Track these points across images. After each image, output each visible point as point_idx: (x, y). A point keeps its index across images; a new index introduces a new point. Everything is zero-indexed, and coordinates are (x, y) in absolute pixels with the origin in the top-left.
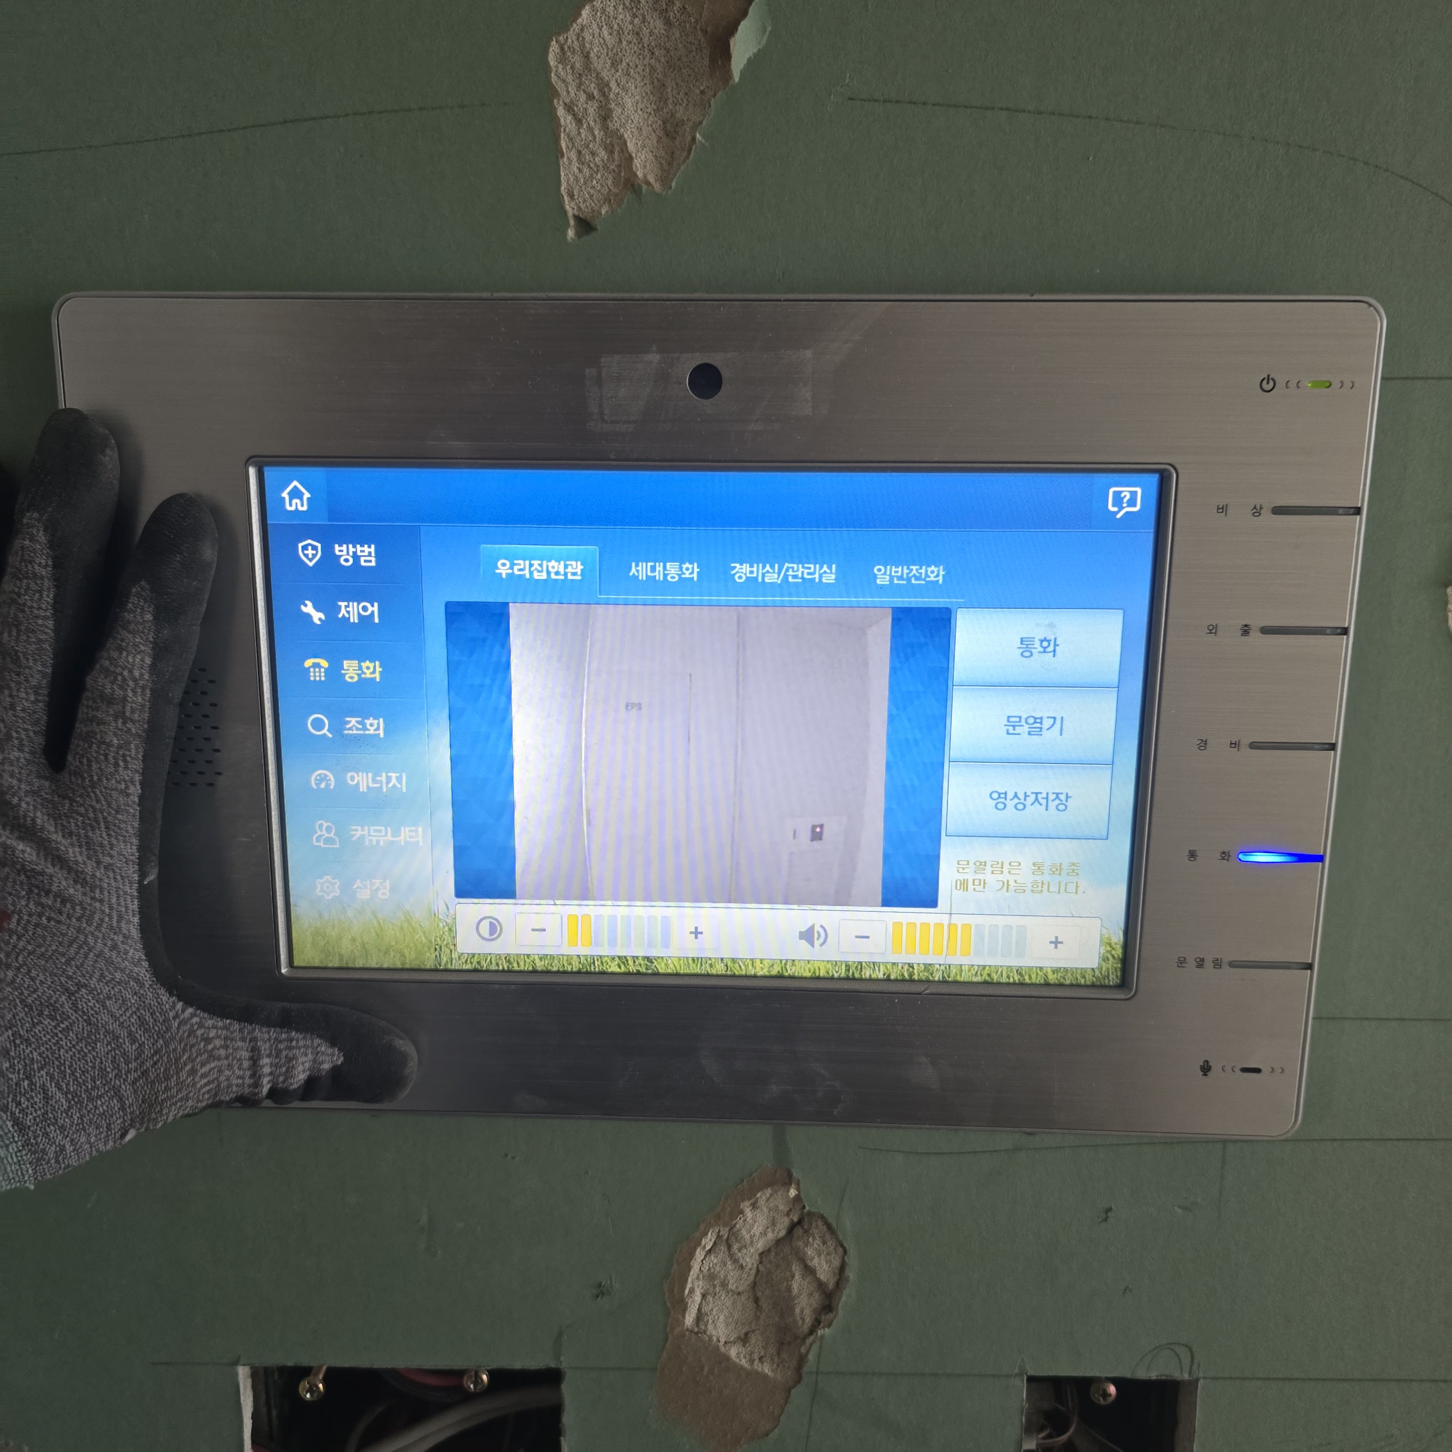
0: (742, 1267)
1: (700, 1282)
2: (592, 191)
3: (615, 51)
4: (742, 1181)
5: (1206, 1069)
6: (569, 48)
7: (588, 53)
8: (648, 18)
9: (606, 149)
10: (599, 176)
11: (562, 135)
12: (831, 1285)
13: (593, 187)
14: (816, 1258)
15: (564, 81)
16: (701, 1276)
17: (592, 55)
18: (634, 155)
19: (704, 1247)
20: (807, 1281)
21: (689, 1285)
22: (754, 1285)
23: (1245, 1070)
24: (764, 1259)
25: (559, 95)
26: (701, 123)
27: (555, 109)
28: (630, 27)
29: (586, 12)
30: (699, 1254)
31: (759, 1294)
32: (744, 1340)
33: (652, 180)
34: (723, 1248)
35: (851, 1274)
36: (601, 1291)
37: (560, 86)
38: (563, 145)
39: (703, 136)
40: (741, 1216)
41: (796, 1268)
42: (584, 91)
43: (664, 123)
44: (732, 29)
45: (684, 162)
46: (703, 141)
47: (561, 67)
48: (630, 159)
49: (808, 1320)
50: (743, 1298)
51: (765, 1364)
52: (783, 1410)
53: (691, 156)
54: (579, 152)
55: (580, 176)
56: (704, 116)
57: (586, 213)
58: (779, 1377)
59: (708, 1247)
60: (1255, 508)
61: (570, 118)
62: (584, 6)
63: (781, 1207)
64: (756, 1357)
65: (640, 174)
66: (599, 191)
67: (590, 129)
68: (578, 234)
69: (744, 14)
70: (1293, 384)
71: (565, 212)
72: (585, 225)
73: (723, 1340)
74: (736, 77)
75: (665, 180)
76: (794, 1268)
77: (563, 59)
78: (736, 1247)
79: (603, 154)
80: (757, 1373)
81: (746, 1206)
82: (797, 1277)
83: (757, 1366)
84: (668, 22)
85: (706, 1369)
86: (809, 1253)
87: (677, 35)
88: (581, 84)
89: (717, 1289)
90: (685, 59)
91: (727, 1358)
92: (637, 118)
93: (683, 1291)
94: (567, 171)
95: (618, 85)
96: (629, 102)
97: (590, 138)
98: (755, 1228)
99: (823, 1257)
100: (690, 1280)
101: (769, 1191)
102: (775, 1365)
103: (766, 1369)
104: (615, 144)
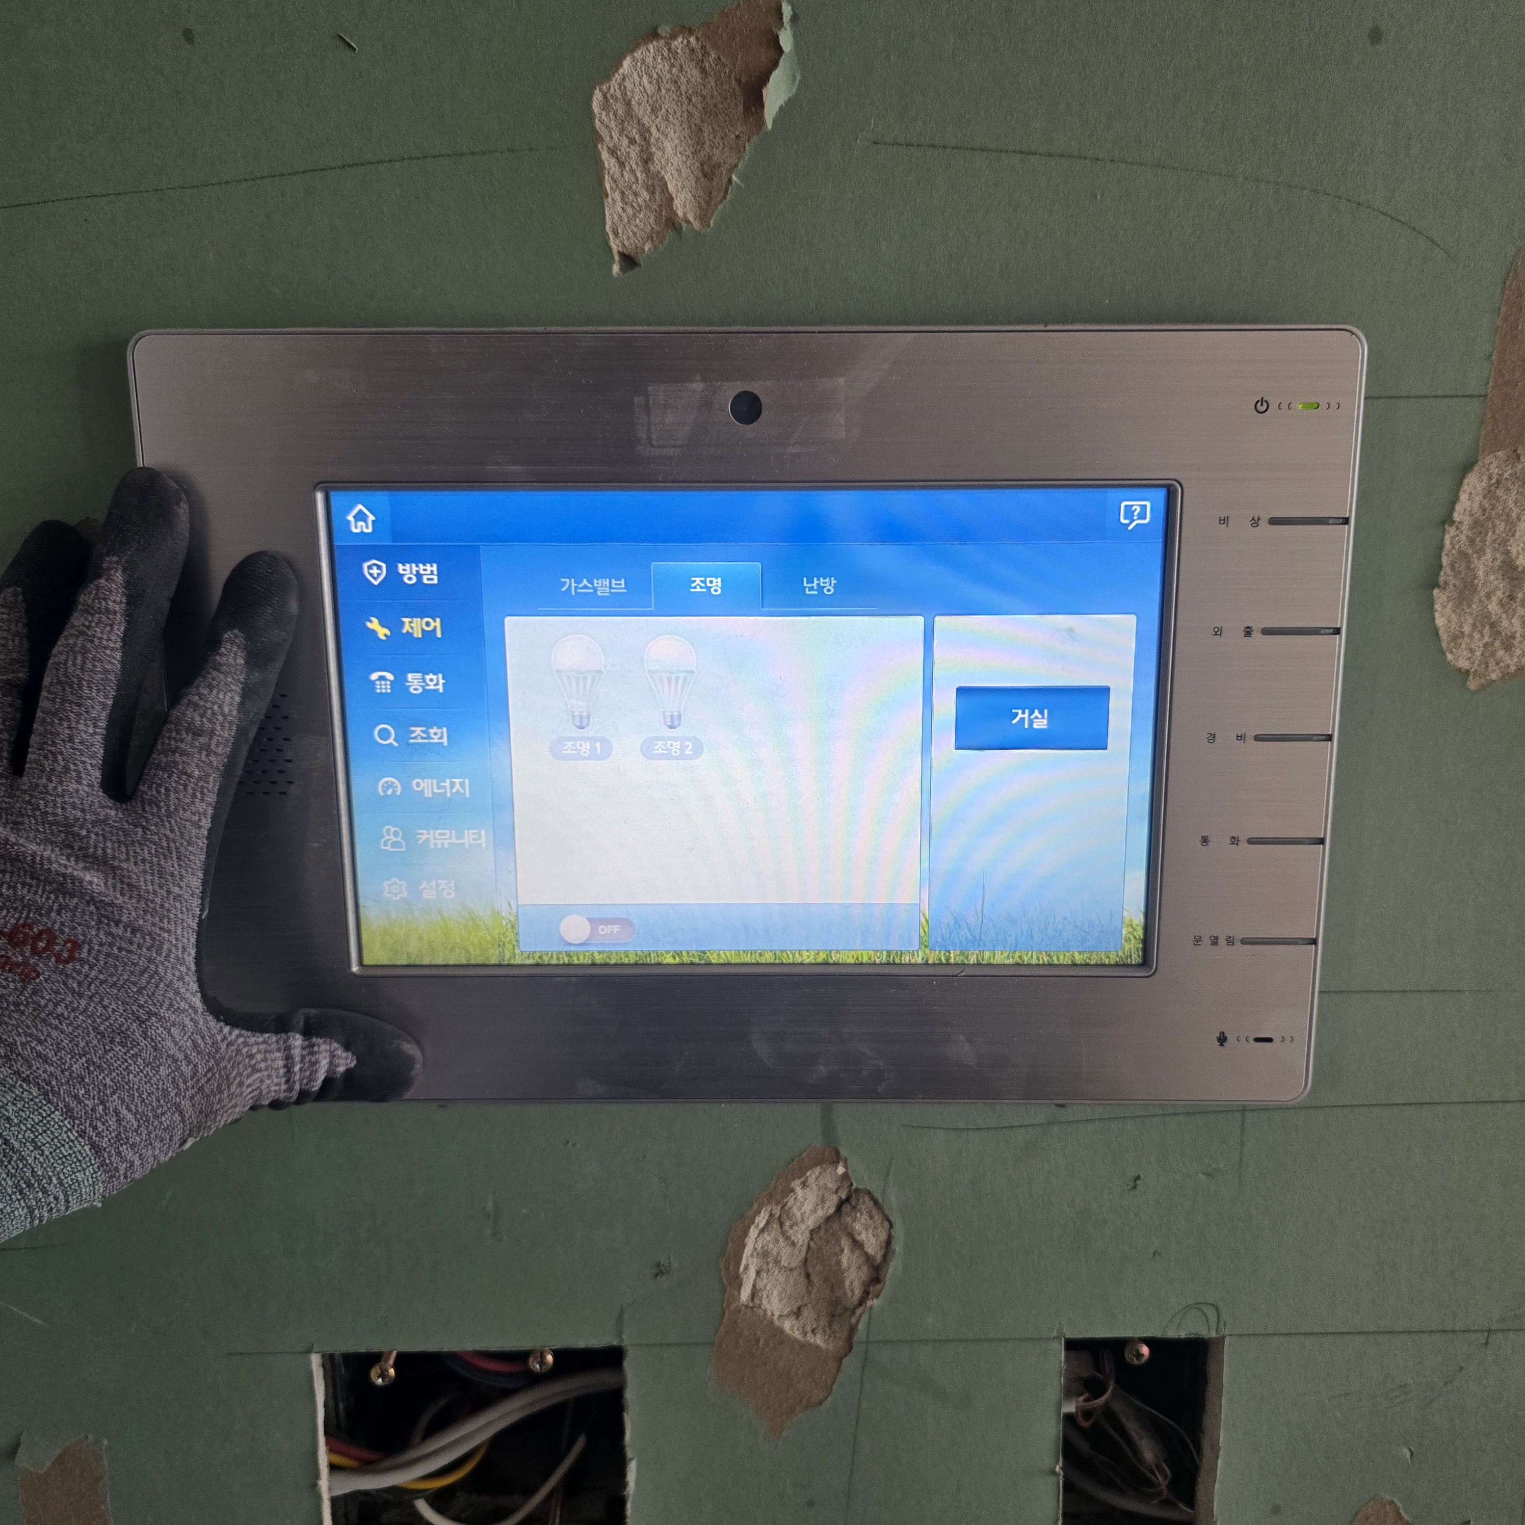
0: (793, 1244)
1: (755, 1259)
2: (635, 230)
3: (654, 98)
4: (793, 1161)
5: (1222, 1040)
6: (612, 96)
7: (630, 101)
8: (685, 68)
9: (647, 190)
10: (642, 215)
11: (607, 177)
12: (879, 1259)
13: (637, 226)
14: (864, 1232)
15: (607, 127)
16: (755, 1254)
17: (633, 102)
18: (674, 196)
19: (758, 1226)
20: (856, 1255)
21: (744, 1262)
22: (805, 1261)
23: (1258, 1040)
24: (814, 1236)
25: (603, 140)
26: (736, 166)
27: (600, 153)
28: (669, 76)
29: (627, 63)
30: (753, 1232)
31: (810, 1270)
32: (797, 1313)
33: (691, 219)
34: (776, 1226)
35: (897, 1247)
36: (660, 1271)
37: (603, 132)
38: (608, 186)
39: (739, 178)
40: (792, 1194)
41: (845, 1243)
42: (626, 136)
43: (702, 164)
44: (764, 79)
45: (721, 202)
46: (739, 183)
47: (604, 113)
48: (671, 199)
49: (858, 1293)
50: (796, 1273)
51: (818, 1335)
52: (835, 1379)
53: (728, 197)
54: (623, 193)
55: (624, 215)
56: (739, 159)
57: (630, 250)
58: (831, 1347)
59: (762, 1225)
60: (1253, 519)
61: (613, 161)
62: (625, 58)
63: (830, 1185)
64: (809, 1329)
65: (680, 213)
66: (642, 230)
67: (633, 171)
68: (622, 269)
69: (775, 64)
70: (1284, 406)
71: (610, 249)
72: (629, 261)
73: (777, 1314)
74: (769, 124)
75: (703, 218)
76: (843, 1243)
77: (606, 106)
78: (787, 1224)
79: (645, 194)
80: (810, 1344)
81: (796, 1184)
82: (846, 1251)
83: (810, 1338)
84: (703, 71)
85: (762, 1341)
86: (857, 1228)
87: (713, 84)
88: (623, 129)
89: (771, 1266)
90: (720, 106)
91: (781, 1331)
92: (677, 160)
93: (739, 1268)
94: (612, 211)
95: (658, 130)
96: (668, 146)
97: (633, 180)
98: (806, 1206)
99: (870, 1231)
100: (744, 1256)
101: (818, 1170)
102: (827, 1337)
103: (819, 1340)
104: (656, 185)
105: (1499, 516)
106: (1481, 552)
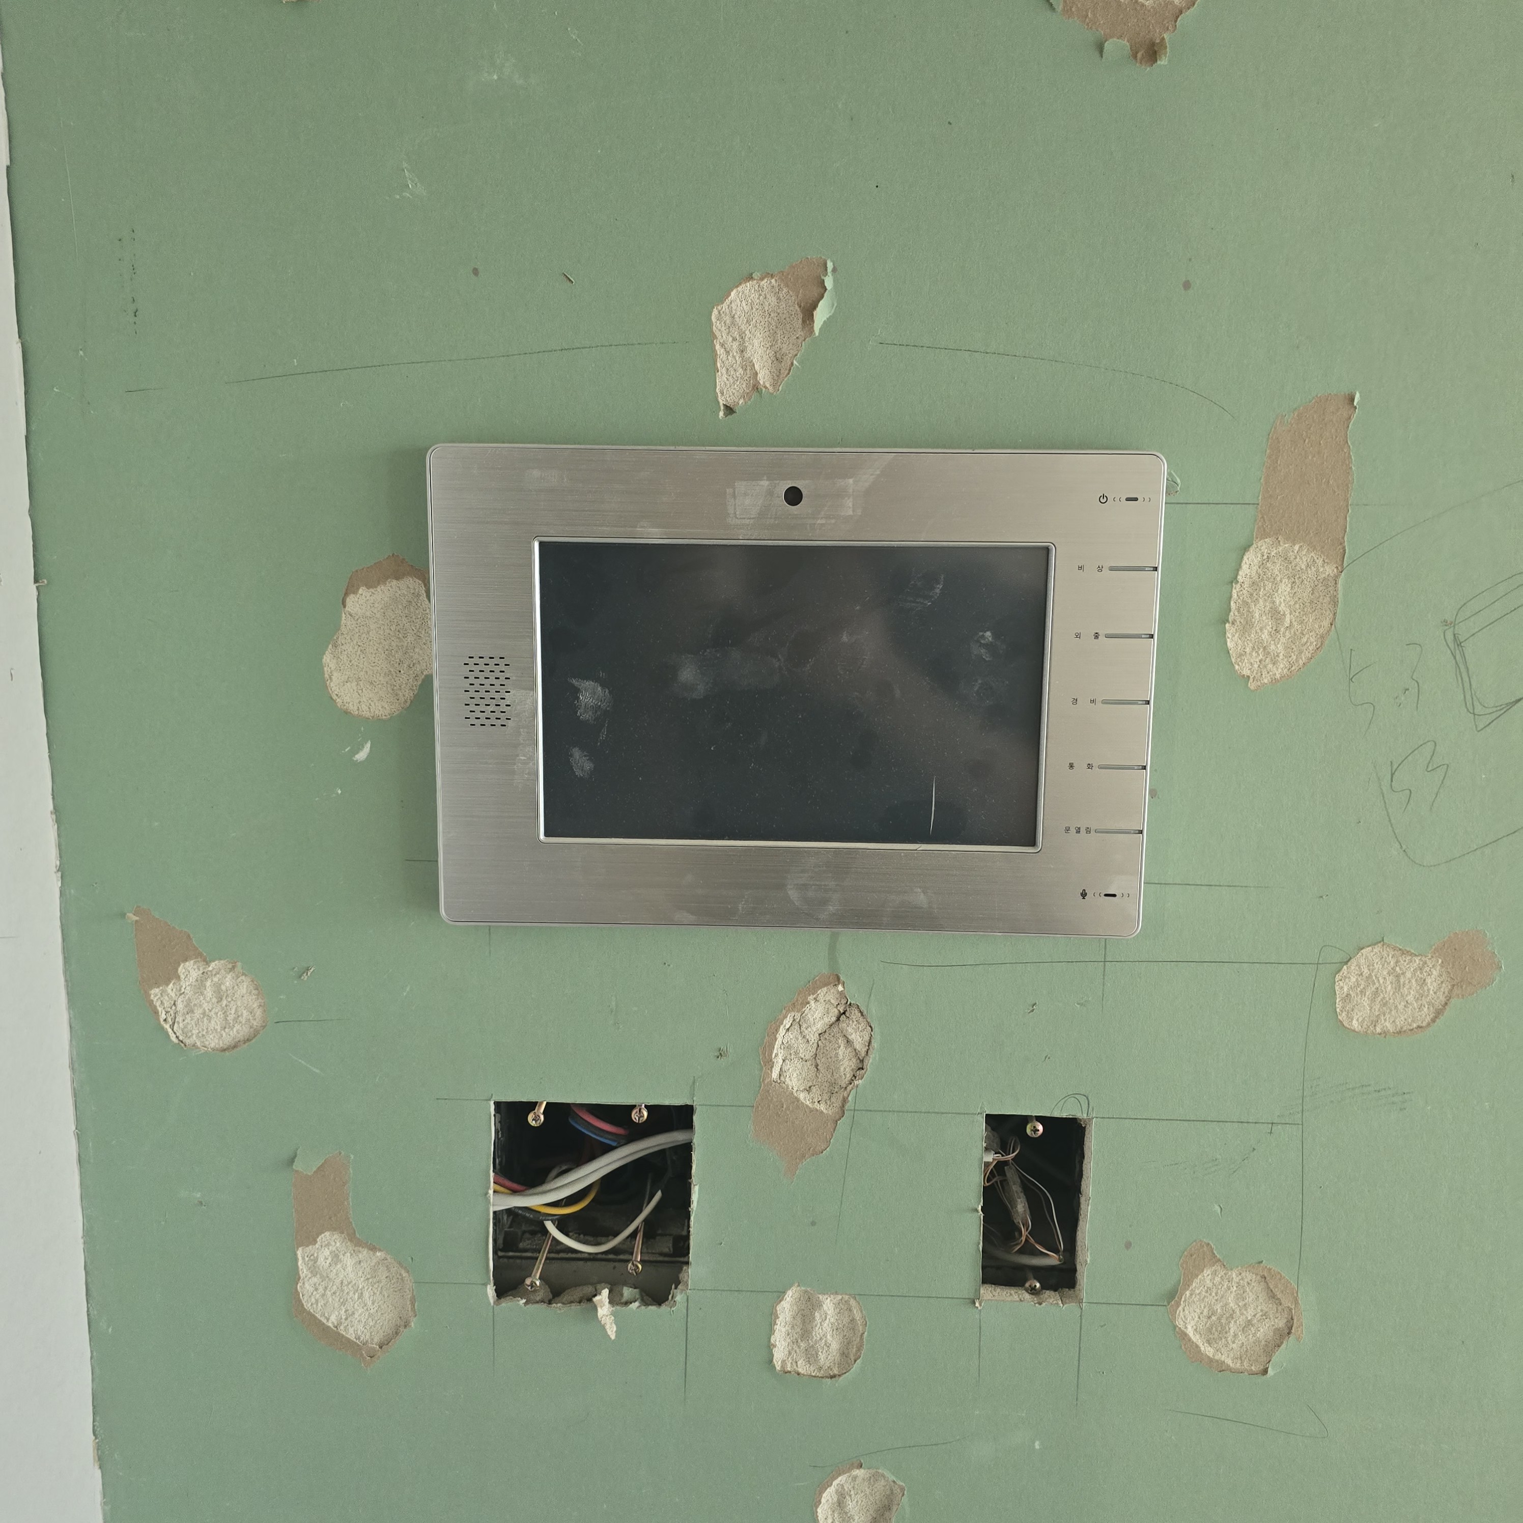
0: (808, 1042)
1: (782, 1051)
2: (734, 391)
3: (749, 314)
4: (809, 982)
6: (723, 312)
7: (734, 315)
8: (768, 296)
9: (742, 368)
10: (738, 383)
11: (718, 359)
12: (863, 1054)
13: (735, 389)
14: (854, 1034)
15: (720, 330)
16: (782, 1047)
17: (736, 316)
18: (758, 372)
19: (785, 1026)
20: (848, 1051)
21: (775, 1051)
22: (815, 1055)
23: (1107, 895)
24: (821, 1038)
25: (717, 338)
26: (796, 355)
27: (715, 346)
28: (758, 301)
29: (733, 294)
30: (782, 1031)
31: (818, 1061)
32: (809, 1090)
33: (768, 386)
34: (796, 1027)
35: (875, 1044)
36: (720, 1054)
37: (717, 333)
38: (719, 365)
39: (798, 362)
40: (808, 1005)
41: (842, 1042)
42: (731, 336)
43: (775, 353)
44: (814, 306)
45: (786, 376)
46: (798, 365)
47: (718, 322)
48: (757, 374)
49: (849, 1076)
50: (809, 1063)
51: (822, 1105)
52: (832, 1135)
53: (791, 374)
54: (728, 369)
55: (727, 382)
56: (798, 351)
57: (730, 403)
58: (830, 1113)
59: (787, 1027)
61: (722, 350)
62: (732, 290)
63: (833, 1001)
64: (816, 1100)
65: (761, 383)
66: (738, 391)
67: (734, 357)
68: (726, 415)
69: (822, 297)
71: (718, 403)
72: (729, 410)
73: (795, 1089)
74: (817, 334)
75: (775, 385)
76: (840, 1041)
77: (720, 318)
78: (804, 1026)
79: (741, 371)
80: (817, 1110)
81: (811, 999)
82: (842, 1047)
83: (817, 1106)
84: (779, 298)
85: (785, 1106)
86: (850, 1031)
87: (784, 306)
88: (729, 332)
89: (793, 1057)
90: (788, 319)
91: (798, 1099)
92: (760, 351)
93: (771, 1055)
94: (720, 380)
95: (750, 333)
96: (756, 342)
97: (734, 362)
98: (817, 1014)
99: (858, 1033)
100: (776, 1047)
101: (825, 989)
102: (828, 1106)
103: (822, 1107)
104: (748, 365)
105: (1268, 579)
106: (1256, 601)
